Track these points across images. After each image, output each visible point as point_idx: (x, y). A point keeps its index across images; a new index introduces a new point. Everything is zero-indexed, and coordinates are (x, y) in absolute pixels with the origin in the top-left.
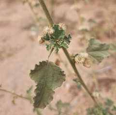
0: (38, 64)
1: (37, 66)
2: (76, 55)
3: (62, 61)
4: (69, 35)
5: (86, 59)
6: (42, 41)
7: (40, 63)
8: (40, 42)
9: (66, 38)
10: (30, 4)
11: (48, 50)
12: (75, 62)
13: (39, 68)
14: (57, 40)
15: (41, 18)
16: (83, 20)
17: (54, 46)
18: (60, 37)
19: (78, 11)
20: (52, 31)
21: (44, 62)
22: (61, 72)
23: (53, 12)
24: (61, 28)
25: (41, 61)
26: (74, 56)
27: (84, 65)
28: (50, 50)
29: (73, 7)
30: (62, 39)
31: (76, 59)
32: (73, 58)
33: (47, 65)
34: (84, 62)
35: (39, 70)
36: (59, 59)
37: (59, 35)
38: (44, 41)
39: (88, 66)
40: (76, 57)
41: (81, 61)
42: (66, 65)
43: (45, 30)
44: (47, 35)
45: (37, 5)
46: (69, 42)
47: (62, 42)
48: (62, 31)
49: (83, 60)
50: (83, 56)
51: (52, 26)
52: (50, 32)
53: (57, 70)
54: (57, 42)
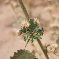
0: (17, 52)
1: (15, 53)
2: (48, 46)
3: (37, 52)
4: (43, 28)
5: (56, 49)
6: (20, 33)
7: (18, 51)
8: (18, 34)
9: (40, 31)
10: (12, 6)
11: (25, 41)
12: (47, 51)
13: (17, 55)
14: (33, 33)
15: (20, 17)
16: (54, 19)
17: (30, 37)
18: (35, 30)
19: (50, 11)
20: (28, 25)
21: (21, 50)
22: (35, 58)
23: (31, 13)
24: (36, 22)
25: (19, 50)
26: (47, 46)
27: (54, 54)
28: (27, 41)
29: (46, 9)
30: (37, 32)
31: (48, 49)
32: (46, 48)
33: (24, 53)
34: (55, 51)
35: (18, 57)
36: (35, 50)
37: (34, 28)
38: (21, 33)
39: (58, 54)
40: (48, 47)
41: (52, 50)
42: (40, 55)
43: (22, 24)
44: (24, 28)
45: (17, 6)
46: (43, 34)
47: (36, 34)
48: (36, 24)
49: (53, 50)
50: (53, 46)
51: (28, 20)
52: (27, 25)
53: (32, 57)
54: (32, 34)
